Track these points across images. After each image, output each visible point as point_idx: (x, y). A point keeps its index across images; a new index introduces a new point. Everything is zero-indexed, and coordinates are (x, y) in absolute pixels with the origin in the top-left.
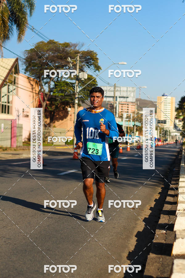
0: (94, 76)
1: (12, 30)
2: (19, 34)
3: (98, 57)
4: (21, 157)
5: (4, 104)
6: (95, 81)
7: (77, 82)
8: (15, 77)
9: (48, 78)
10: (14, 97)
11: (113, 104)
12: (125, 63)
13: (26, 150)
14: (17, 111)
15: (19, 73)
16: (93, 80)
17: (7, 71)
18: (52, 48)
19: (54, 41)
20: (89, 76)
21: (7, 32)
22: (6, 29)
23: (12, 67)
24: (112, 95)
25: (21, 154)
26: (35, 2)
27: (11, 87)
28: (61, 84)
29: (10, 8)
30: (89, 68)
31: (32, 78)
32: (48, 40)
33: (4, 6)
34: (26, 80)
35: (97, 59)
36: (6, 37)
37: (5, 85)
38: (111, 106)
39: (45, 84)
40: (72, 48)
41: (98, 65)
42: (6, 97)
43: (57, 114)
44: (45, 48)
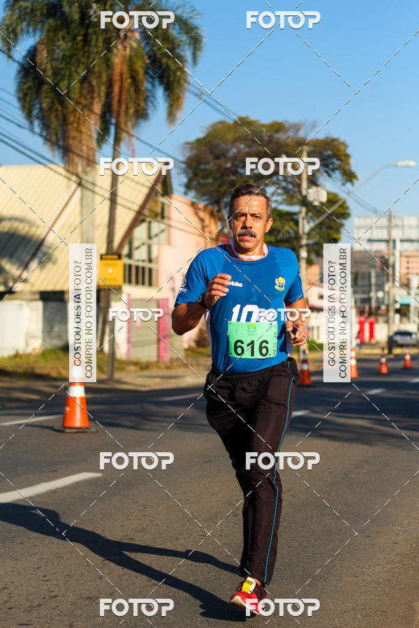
0: (342, 195)
1: (155, 99)
2: (171, 106)
3: (349, 151)
4: (182, 383)
5: (141, 264)
6: (345, 206)
7: (304, 210)
8: (163, 204)
10: (161, 248)
11: (387, 257)
12: (412, 163)
15: (172, 193)
16: (340, 203)
17: (145, 191)
19: (248, 120)
20: (331, 196)
21: (142, 104)
22: (140, 97)
23: (156, 182)
24: (384, 235)
25: (181, 377)
26: (202, 34)
27: (156, 227)
29: (148, 49)
30: (330, 176)
31: (201, 205)
32: (236, 118)
33: (135, 45)
34: (188, 211)
35: (347, 156)
36: (141, 115)
37: (143, 221)
38: (383, 260)
40: (291, 134)
41: (350, 170)
42: (144, 250)
44: (230, 136)
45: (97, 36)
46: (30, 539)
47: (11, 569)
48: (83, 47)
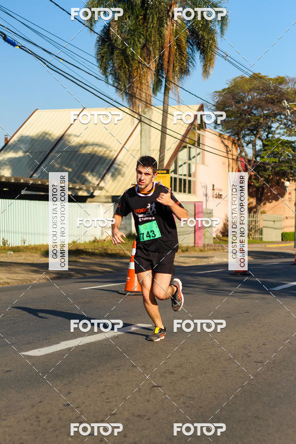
1: (194, 60)
2: (205, 65)
4: (212, 261)
5: (183, 177)
8: (199, 135)
9: (252, 135)
10: (198, 166)
13: (219, 250)
14: (203, 188)
15: (206, 127)
18: (257, 85)
19: (261, 75)
21: (185, 64)
22: (183, 59)
25: (211, 257)
27: (194, 151)
28: (274, 144)
31: (226, 135)
32: (251, 73)
33: (180, 21)
34: (217, 139)
36: (184, 71)
37: (185, 147)
39: (247, 145)
40: (290, 85)
42: (185, 167)
43: (267, 190)
44: (247, 87)
45: (153, 16)
46: (98, 371)
47: (82, 393)
48: (144, 23)
